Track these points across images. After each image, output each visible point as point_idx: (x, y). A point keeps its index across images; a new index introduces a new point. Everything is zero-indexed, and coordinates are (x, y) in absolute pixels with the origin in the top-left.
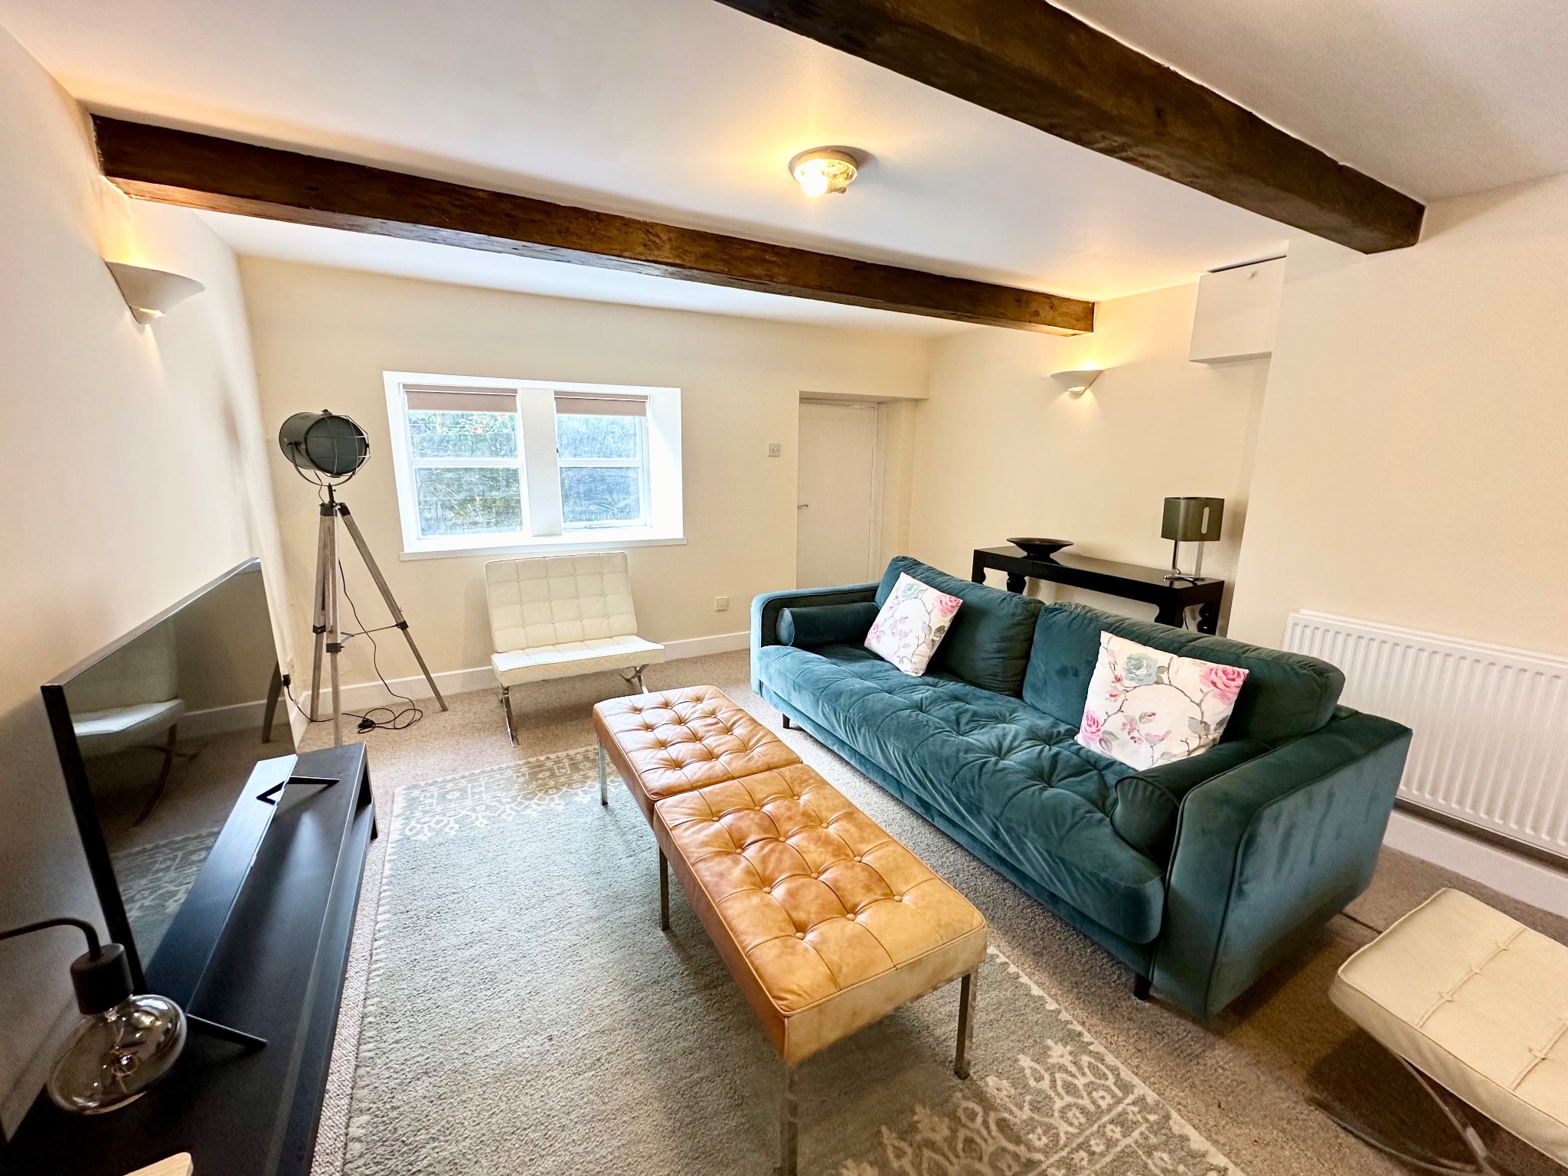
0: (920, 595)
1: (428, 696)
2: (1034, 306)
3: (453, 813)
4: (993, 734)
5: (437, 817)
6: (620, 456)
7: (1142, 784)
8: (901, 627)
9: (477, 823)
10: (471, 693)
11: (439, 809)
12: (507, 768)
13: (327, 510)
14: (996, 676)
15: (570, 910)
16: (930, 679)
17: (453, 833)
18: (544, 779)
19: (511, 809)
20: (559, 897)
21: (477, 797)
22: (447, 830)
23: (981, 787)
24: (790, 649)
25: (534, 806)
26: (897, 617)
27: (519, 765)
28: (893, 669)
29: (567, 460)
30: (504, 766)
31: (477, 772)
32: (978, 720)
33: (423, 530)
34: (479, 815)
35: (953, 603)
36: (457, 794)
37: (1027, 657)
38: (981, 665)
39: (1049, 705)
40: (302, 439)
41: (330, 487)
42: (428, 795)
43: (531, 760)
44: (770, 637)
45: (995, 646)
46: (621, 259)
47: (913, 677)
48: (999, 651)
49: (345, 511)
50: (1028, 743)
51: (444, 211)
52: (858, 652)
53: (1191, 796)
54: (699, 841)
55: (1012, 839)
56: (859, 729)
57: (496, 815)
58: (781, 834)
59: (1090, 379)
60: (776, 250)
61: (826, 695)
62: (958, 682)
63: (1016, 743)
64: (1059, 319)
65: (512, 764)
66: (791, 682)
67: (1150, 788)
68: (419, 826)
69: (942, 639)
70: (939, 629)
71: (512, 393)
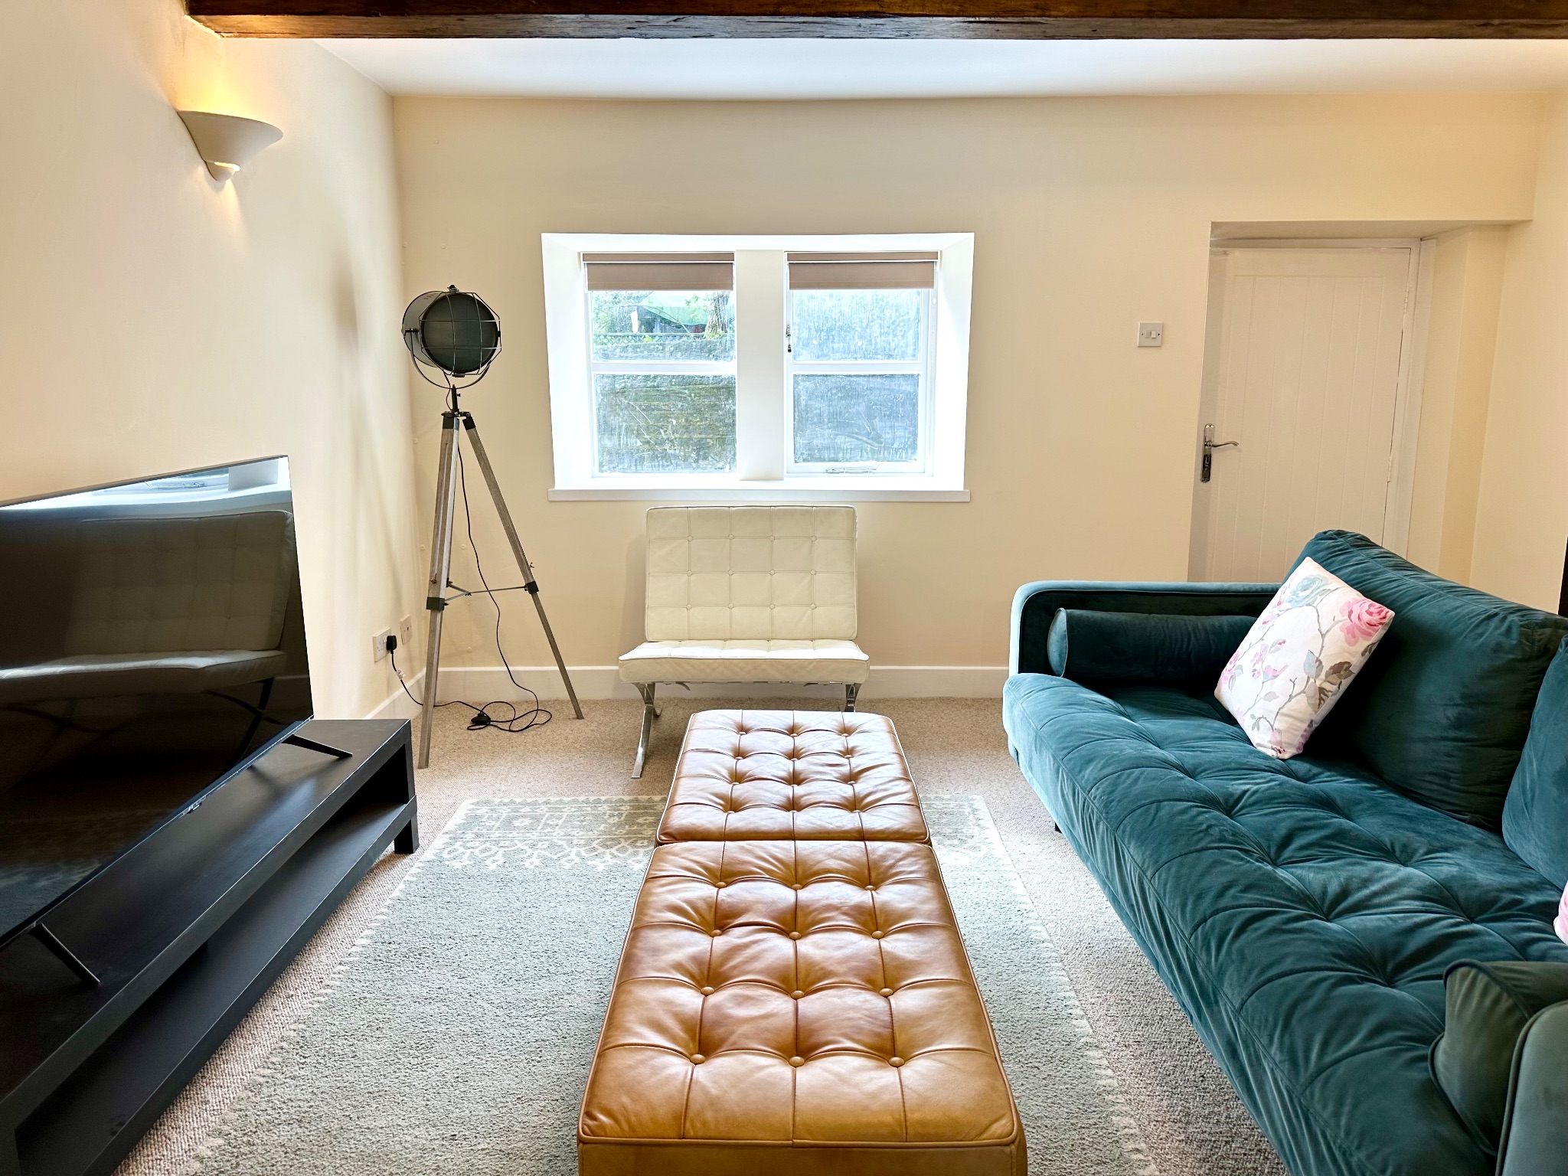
0: (1320, 598)
3: (507, 843)
4: (1343, 875)
5: (488, 845)
6: (890, 356)
8: (1270, 660)
9: (527, 864)
11: (495, 835)
12: (606, 801)
13: (449, 421)
14: (1448, 778)
16: (1302, 767)
17: (493, 867)
18: (642, 825)
19: (578, 854)
21: (548, 830)
22: (488, 862)
24: (1060, 680)
25: (607, 857)
26: (1269, 640)
27: (623, 801)
29: (806, 362)
30: (603, 798)
31: (566, 799)
32: (1337, 844)
34: (536, 853)
35: (1374, 615)
36: (527, 822)
38: (1419, 750)
41: (454, 390)
42: (495, 815)
43: (640, 797)
44: (1033, 659)
45: (1452, 712)
48: (1459, 724)
49: (469, 424)
52: (1203, 705)
53: (1547, 1015)
54: (668, 903)
57: (555, 857)
58: (799, 926)
62: (1363, 778)
65: (615, 798)
68: (461, 850)
69: (1343, 688)
70: (1339, 669)
71: (728, 261)
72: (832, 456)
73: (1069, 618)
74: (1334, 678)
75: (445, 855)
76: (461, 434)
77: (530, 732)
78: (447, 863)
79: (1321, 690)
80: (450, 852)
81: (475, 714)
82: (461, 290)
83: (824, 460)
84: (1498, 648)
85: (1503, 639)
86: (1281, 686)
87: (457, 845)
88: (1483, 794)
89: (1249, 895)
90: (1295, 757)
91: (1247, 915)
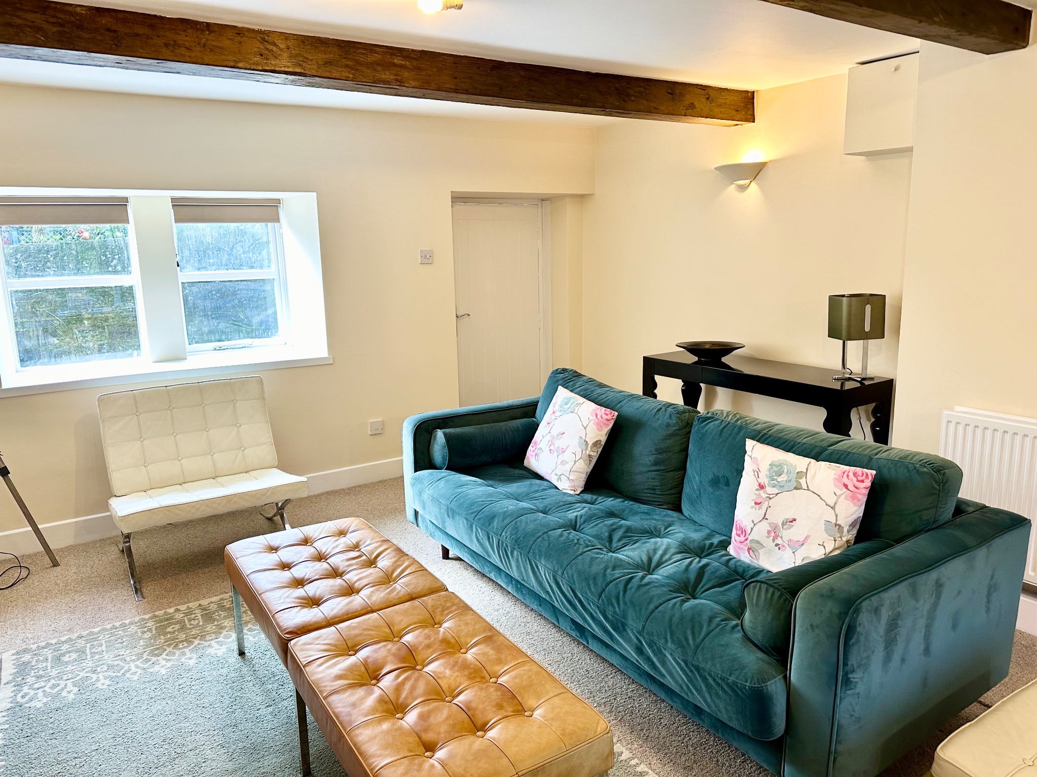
0: (577, 409)
1: (36, 550)
2: (688, 99)
3: (70, 676)
4: (645, 550)
5: (53, 681)
6: (252, 267)
7: (764, 586)
8: (558, 443)
9: (99, 685)
10: (86, 545)
11: (54, 673)
12: (131, 623)
14: (655, 490)
15: (203, 765)
16: (588, 497)
17: (71, 696)
18: (173, 633)
19: (137, 667)
20: (192, 753)
21: (97, 657)
22: (64, 694)
23: (625, 603)
24: (444, 473)
25: (163, 663)
26: (555, 432)
27: (144, 619)
28: (550, 488)
29: (189, 275)
30: (127, 622)
31: (96, 630)
32: (631, 536)
33: (22, 360)
34: (101, 676)
35: (608, 417)
36: (74, 656)
37: (683, 468)
38: (639, 478)
39: (705, 517)
42: (41, 658)
43: (156, 613)
44: (423, 461)
45: (652, 458)
46: (235, 70)
47: (571, 495)
48: (656, 463)
50: (679, 556)
51: (39, 29)
52: (517, 472)
53: (802, 594)
54: (332, 676)
55: (653, 651)
56: (512, 552)
57: (119, 674)
58: (419, 662)
59: (756, 171)
60: (404, 54)
61: (479, 519)
62: (617, 497)
63: (667, 557)
64: (717, 110)
65: (137, 619)
66: (444, 508)
67: (771, 590)
68: (32, 692)
69: (599, 453)
70: (596, 444)
71: (123, 203)
72: (217, 337)
73: (445, 435)
74: (595, 449)
75: (19, 699)
77: (20, 587)
78: (27, 705)
79: (590, 456)
80: (23, 697)
83: (211, 341)
84: (668, 425)
85: (670, 421)
86: (568, 456)
87: (25, 689)
88: (671, 494)
89: (617, 572)
90: (582, 492)
91: (624, 582)
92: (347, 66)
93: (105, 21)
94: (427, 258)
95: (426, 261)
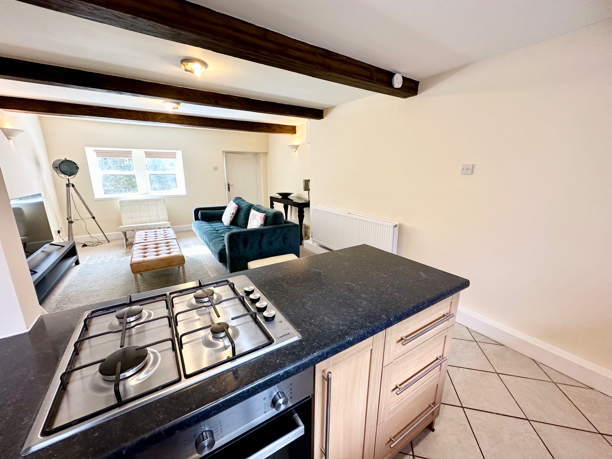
1: (104, 240)
2: (273, 128)
3: (100, 260)
6: (169, 170)
9: (106, 261)
11: (97, 259)
12: (120, 252)
13: (68, 185)
14: (244, 224)
17: (99, 263)
18: (129, 254)
21: (109, 257)
22: (97, 262)
24: (201, 221)
26: (228, 212)
28: (224, 224)
29: (151, 172)
31: (111, 253)
33: (104, 192)
35: (237, 206)
38: (241, 222)
40: (58, 167)
41: (68, 179)
43: (127, 251)
44: (197, 219)
48: (244, 218)
49: (73, 186)
57: (112, 260)
60: (184, 116)
64: (283, 131)
65: (122, 251)
69: (234, 216)
70: (233, 213)
71: (130, 153)
72: (159, 189)
73: (201, 212)
76: (71, 188)
77: (99, 245)
78: (88, 264)
79: (232, 216)
81: (83, 244)
82: (68, 159)
83: (157, 190)
84: (247, 209)
85: (247, 207)
86: (228, 217)
90: (229, 225)
92: (167, 120)
93: (102, 109)
94: (216, 169)
95: (215, 169)
